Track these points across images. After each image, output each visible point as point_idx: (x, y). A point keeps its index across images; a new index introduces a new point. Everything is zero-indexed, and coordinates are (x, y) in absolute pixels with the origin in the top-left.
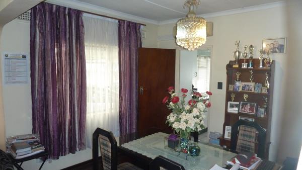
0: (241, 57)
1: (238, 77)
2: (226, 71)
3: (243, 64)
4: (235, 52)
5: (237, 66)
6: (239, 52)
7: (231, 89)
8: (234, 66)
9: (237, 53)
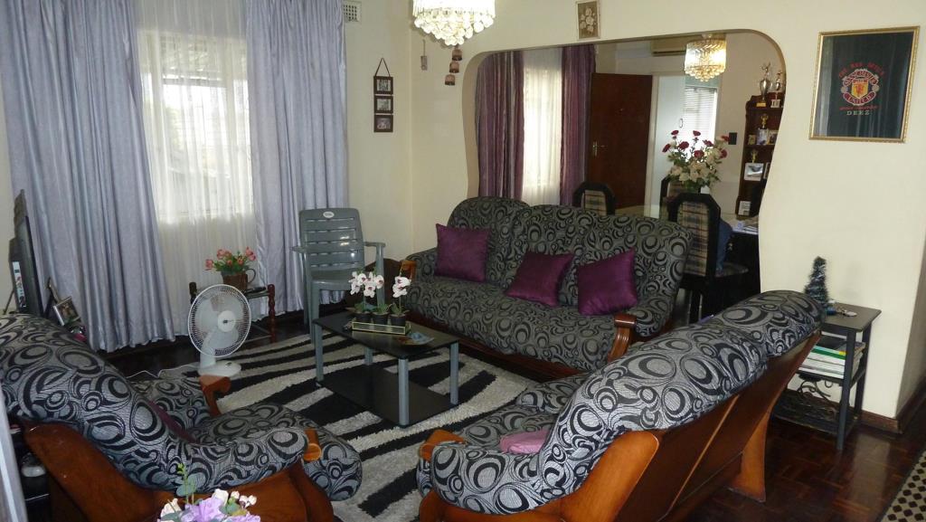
0: (771, 90)
1: (764, 123)
2: (745, 112)
3: (773, 101)
4: (762, 82)
5: (764, 105)
6: (768, 82)
7: (751, 142)
8: (759, 105)
9: (765, 83)
